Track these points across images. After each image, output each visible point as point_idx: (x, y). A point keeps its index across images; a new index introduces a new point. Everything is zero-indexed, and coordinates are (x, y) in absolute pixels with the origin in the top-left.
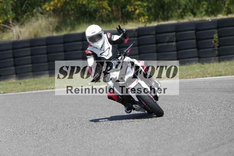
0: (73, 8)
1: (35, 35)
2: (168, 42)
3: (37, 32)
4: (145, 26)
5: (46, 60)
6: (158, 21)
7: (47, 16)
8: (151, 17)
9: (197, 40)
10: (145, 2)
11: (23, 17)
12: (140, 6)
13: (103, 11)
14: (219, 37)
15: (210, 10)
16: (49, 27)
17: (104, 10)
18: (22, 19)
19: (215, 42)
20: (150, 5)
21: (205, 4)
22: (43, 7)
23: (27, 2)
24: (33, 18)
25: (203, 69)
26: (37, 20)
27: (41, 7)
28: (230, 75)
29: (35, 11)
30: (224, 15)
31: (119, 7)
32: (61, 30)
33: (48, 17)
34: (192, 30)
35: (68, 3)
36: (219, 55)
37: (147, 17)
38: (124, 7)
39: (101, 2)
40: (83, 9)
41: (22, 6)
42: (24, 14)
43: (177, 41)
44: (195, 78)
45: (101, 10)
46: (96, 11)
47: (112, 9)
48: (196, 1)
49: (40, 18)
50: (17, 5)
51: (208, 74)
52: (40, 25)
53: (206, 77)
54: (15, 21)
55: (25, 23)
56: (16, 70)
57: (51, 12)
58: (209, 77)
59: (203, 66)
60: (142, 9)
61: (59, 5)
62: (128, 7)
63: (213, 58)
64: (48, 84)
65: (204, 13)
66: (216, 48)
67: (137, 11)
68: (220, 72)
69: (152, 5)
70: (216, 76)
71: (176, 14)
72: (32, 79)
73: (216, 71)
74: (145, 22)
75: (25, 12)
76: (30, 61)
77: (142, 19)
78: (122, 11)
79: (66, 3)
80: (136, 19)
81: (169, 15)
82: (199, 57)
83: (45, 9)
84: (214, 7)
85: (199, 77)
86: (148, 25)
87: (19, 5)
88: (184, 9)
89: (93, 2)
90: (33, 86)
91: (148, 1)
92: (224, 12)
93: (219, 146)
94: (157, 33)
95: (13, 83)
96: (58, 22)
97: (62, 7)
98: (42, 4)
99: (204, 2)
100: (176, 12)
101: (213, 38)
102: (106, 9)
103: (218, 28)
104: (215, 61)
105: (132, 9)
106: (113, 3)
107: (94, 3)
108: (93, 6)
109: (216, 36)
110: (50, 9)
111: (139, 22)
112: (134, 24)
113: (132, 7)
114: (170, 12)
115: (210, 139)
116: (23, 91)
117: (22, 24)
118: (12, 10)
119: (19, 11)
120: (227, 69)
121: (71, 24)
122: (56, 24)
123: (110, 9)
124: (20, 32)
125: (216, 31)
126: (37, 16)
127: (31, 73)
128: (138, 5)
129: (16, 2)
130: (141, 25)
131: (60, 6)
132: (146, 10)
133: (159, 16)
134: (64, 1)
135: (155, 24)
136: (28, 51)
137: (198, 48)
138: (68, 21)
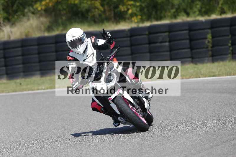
0: (65, 7)
1: (26, 35)
2: (161, 42)
3: (29, 32)
4: (138, 26)
5: (37, 60)
6: (151, 21)
7: (38, 15)
8: (144, 17)
9: (191, 40)
10: (138, 2)
11: (13, 17)
12: (132, 6)
13: (95, 12)
14: (213, 37)
15: (203, 10)
16: (40, 27)
17: (96, 10)
18: (13, 19)
19: (209, 42)
20: (143, 5)
21: (198, 5)
22: (35, 7)
23: (17, 2)
24: (25, 18)
25: (196, 69)
26: (29, 20)
27: (32, 6)
28: (223, 76)
29: (26, 10)
30: (217, 15)
31: (112, 7)
32: (53, 30)
33: (39, 17)
34: (186, 30)
35: (60, 2)
36: (213, 56)
37: (139, 17)
38: (117, 7)
39: (93, 2)
40: (75, 9)
41: (13, 6)
42: (15, 14)
43: (170, 41)
44: (189, 78)
45: (93, 10)
46: (88, 11)
47: (104, 9)
48: (190, 1)
49: (31, 19)
50: (8, 5)
51: (202, 75)
52: (31, 25)
53: (200, 77)
54: (6, 21)
55: (16, 23)
56: (7, 70)
57: (43, 12)
58: (203, 77)
59: (196, 66)
60: (134, 9)
61: (50, 5)
62: (121, 7)
63: (207, 59)
64: (39, 85)
65: (197, 13)
66: (210, 48)
67: (130, 11)
68: (213, 72)
69: (145, 5)
70: (210, 76)
71: (169, 14)
72: (23, 79)
73: (209, 72)
74: (138, 22)
75: (16, 12)
76: (21, 62)
77: (135, 19)
78: (114, 11)
79: (57, 3)
80: (128, 19)
81: (162, 15)
82: (192, 58)
83: (37, 8)
84: (208, 7)
85: (192, 78)
86: (141, 25)
87: (10, 4)
88: (177, 9)
89: (85, 2)
90: (24, 87)
91: (140, 0)
92: (217, 12)
93: (212, 147)
94: (150, 33)
95: (4, 83)
96: (50, 22)
97: (54, 6)
98: (33, 3)
99: (198, 2)
100: (170, 12)
101: (206, 38)
102: (98, 9)
103: (212, 28)
104: (208, 61)
105: (124, 9)
106: (105, 3)
107: (87, 3)
108: (85, 5)
109: (209, 36)
110: (42, 9)
111: (132, 22)
112: (127, 24)
113: (125, 7)
114: (164, 12)
115: (203, 140)
116: (13, 92)
117: (13, 24)
118: (3, 9)
119: (10, 11)
120: (221, 70)
121: (63, 24)
122: (48, 24)
123: (102, 9)
124: (11, 32)
125: (210, 31)
126: (28, 16)
127: (22, 74)
128: (131, 5)
129: (7, 2)
130: (134, 25)
131: (52, 5)
132: (138, 9)
133: (152, 16)
134: (56, 1)
135: (147, 24)
136: (19, 51)
137: (192, 48)
138: (60, 21)
